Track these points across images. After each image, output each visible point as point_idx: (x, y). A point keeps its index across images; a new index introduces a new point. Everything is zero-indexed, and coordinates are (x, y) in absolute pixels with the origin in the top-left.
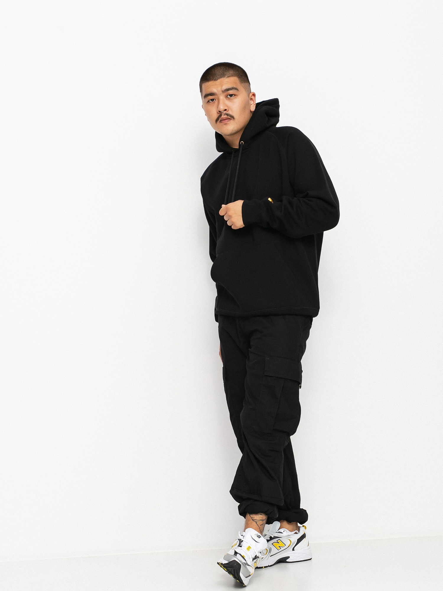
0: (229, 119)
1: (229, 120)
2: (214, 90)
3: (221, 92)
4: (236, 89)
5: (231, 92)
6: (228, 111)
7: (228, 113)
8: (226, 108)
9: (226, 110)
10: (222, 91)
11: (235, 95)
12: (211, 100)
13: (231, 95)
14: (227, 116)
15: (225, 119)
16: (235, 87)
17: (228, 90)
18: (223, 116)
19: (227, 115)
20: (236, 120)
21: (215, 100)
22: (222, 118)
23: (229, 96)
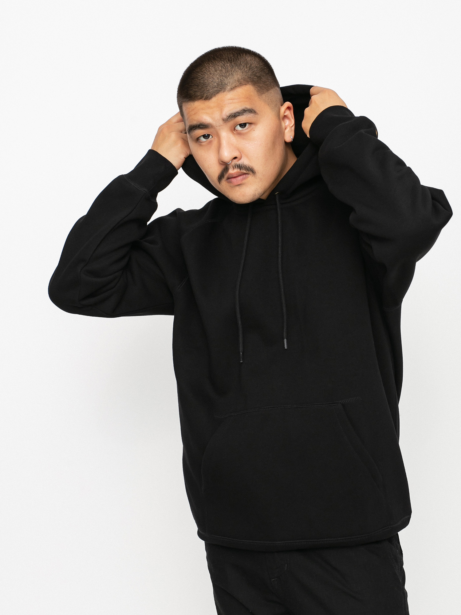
0: (245, 174)
1: (244, 176)
2: (206, 119)
3: (221, 122)
4: (251, 111)
5: (242, 119)
6: (240, 159)
7: (240, 162)
8: (236, 154)
9: (235, 158)
10: (223, 120)
11: (250, 124)
12: (204, 136)
13: (243, 125)
14: (239, 170)
15: (235, 176)
16: (248, 107)
17: (234, 116)
18: (232, 171)
19: (240, 167)
20: (259, 175)
21: (211, 137)
22: (229, 175)
23: (239, 128)
